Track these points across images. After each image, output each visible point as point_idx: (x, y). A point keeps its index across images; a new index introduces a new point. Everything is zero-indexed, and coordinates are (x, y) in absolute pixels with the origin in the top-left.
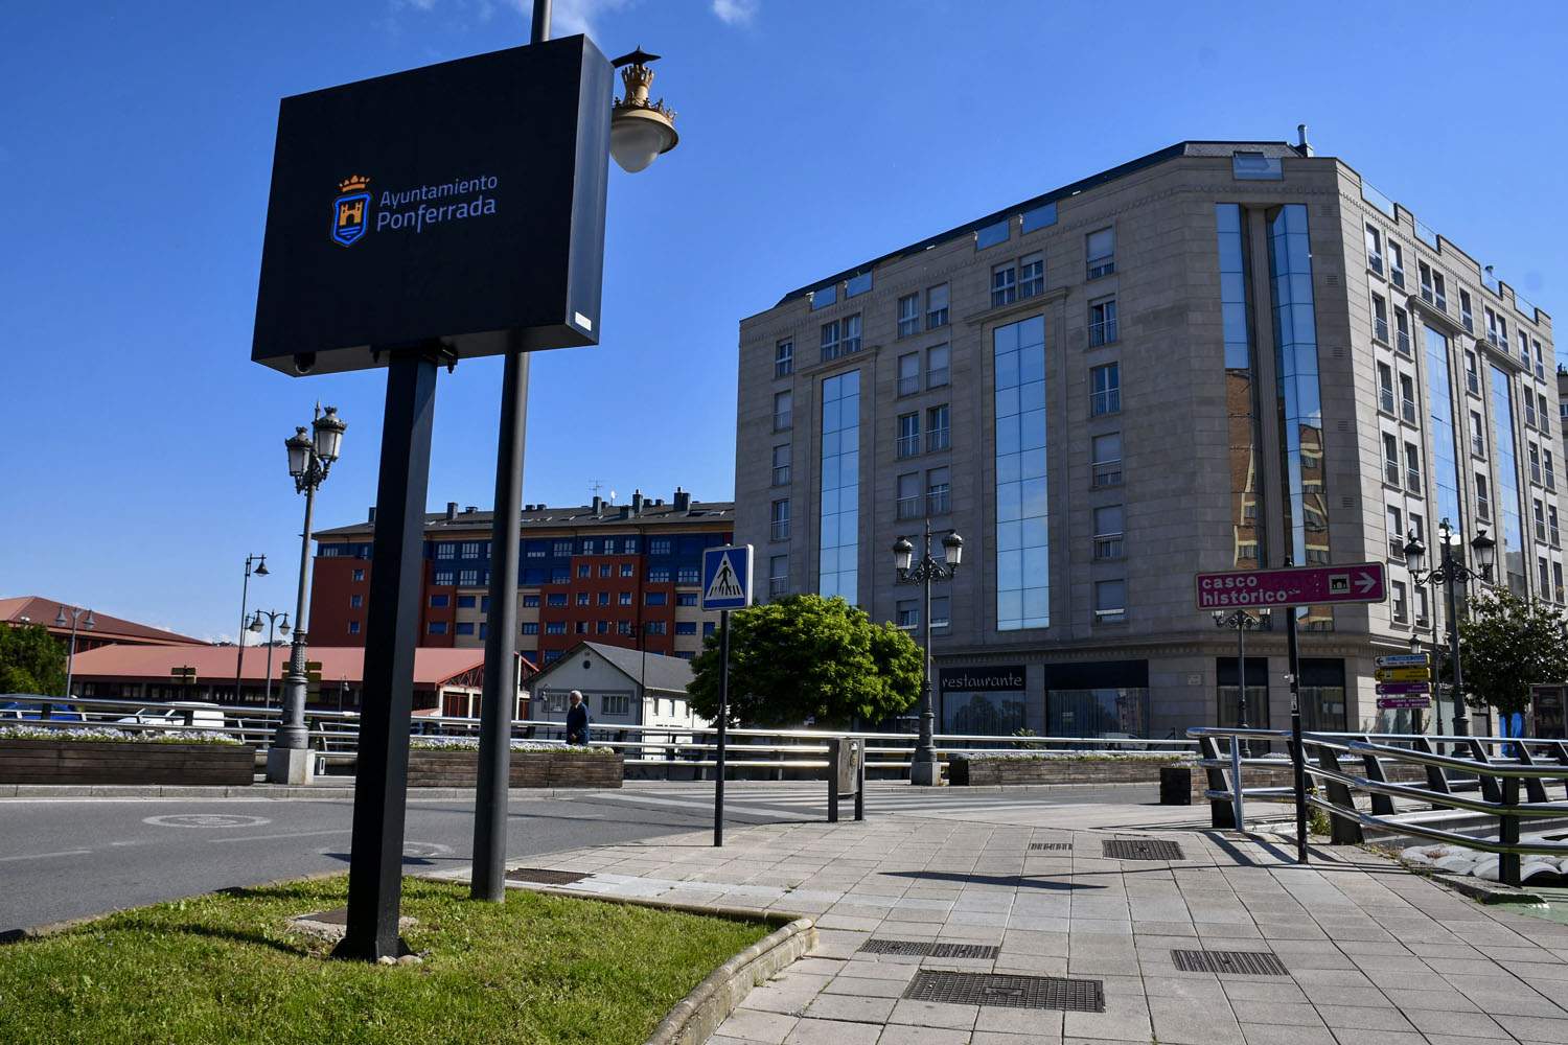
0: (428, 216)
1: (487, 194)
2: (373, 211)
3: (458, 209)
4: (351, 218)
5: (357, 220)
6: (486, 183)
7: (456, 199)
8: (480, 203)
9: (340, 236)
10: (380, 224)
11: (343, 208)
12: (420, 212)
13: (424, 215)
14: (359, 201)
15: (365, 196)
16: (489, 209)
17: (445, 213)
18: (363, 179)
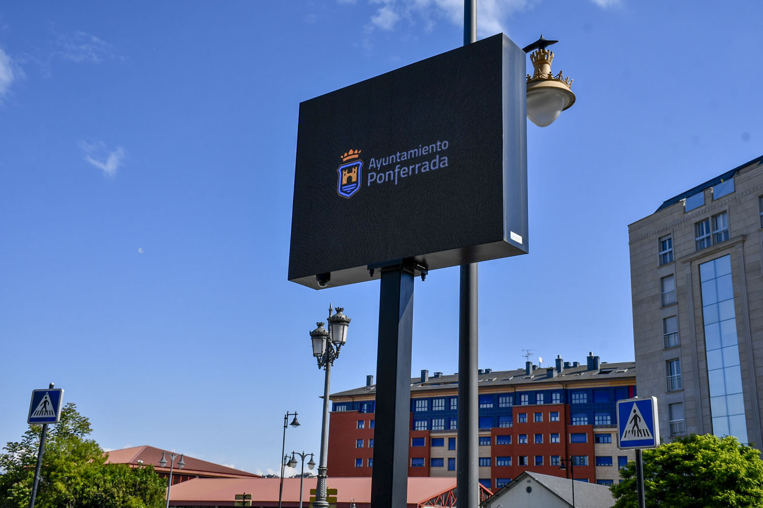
0: (402, 173)
1: (442, 153)
2: (365, 172)
3: (422, 166)
4: (350, 178)
5: (354, 180)
6: (440, 146)
7: (422, 159)
8: (437, 160)
9: (342, 191)
10: (369, 181)
11: (344, 173)
12: (396, 170)
13: (399, 172)
14: (354, 166)
15: (358, 163)
16: (444, 164)
17: (414, 170)
18: (356, 152)
